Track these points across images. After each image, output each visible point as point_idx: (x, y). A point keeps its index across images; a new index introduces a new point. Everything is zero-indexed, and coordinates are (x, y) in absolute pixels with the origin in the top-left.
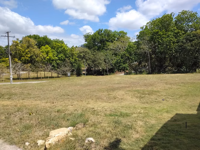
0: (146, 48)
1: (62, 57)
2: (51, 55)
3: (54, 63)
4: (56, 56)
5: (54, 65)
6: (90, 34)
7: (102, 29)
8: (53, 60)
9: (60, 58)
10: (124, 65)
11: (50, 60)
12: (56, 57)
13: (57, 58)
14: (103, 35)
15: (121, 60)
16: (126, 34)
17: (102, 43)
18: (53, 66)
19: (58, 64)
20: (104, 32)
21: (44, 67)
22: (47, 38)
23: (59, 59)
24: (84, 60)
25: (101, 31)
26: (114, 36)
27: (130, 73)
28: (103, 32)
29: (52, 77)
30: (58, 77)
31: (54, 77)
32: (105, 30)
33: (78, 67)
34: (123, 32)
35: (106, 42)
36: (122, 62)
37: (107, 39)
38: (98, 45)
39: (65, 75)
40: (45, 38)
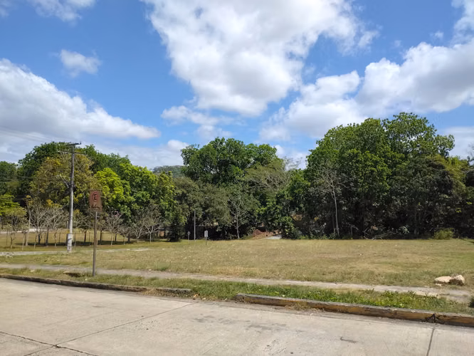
1: (143, 196)
2: (119, 191)
3: (125, 210)
4: (131, 195)
5: (125, 214)
6: (196, 147)
7: (223, 139)
8: (122, 203)
9: (139, 198)
10: (283, 219)
11: (116, 201)
12: (130, 197)
13: (132, 198)
14: (225, 152)
15: (276, 208)
16: (275, 150)
17: (223, 167)
18: (124, 216)
19: (133, 212)
20: (228, 145)
21: (104, 218)
23: (137, 202)
24: (185, 205)
25: (221, 143)
26: (249, 154)
27: (293, 236)
28: (224, 144)
29: (115, 243)
30: (129, 242)
31: (121, 243)
32: (230, 141)
33: (176, 219)
34: (267, 148)
35: (233, 166)
36: (278, 211)
37: (235, 161)
38: (212, 172)
39: (145, 238)
40: (90, 152)
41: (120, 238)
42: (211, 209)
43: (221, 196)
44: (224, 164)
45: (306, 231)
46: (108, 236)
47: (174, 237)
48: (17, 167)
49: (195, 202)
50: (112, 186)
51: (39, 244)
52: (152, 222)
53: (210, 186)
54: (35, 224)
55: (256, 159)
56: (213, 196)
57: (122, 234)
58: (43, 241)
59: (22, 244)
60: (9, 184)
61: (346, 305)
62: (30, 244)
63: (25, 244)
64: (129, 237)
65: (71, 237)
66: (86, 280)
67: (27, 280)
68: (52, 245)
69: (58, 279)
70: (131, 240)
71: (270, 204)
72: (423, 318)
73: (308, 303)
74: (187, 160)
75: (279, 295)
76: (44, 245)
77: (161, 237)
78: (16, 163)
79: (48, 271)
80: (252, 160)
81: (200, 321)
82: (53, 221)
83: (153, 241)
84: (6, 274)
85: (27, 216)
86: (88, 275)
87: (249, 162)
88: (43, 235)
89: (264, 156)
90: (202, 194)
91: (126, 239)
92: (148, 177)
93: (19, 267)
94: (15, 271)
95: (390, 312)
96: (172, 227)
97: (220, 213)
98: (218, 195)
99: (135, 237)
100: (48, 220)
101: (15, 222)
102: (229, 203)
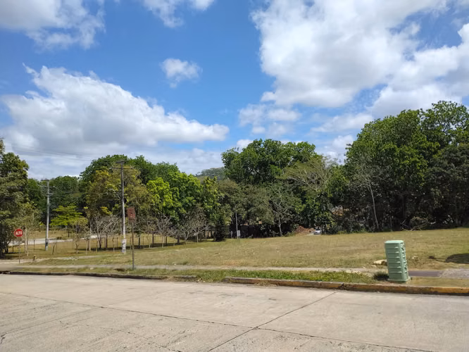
0: (364, 178)
1: (189, 201)
2: (168, 198)
3: (173, 214)
4: (179, 201)
5: (174, 218)
6: (236, 150)
7: (261, 141)
8: (171, 209)
11: (165, 207)
12: (178, 203)
13: (180, 204)
14: (264, 153)
15: (315, 206)
16: (313, 147)
17: (263, 168)
18: (172, 220)
19: (180, 216)
20: (265, 146)
21: (155, 223)
22: (143, 160)
23: (183, 207)
24: (228, 206)
25: (259, 144)
26: (288, 153)
27: (332, 232)
28: (262, 145)
29: (166, 245)
30: (178, 244)
31: (171, 245)
32: (268, 141)
33: (221, 220)
34: (305, 145)
35: (272, 166)
36: (317, 207)
37: (274, 160)
38: (253, 173)
39: (193, 239)
40: (139, 162)
41: (170, 240)
42: (252, 210)
43: (262, 195)
44: (263, 165)
45: (345, 226)
46: (159, 239)
47: (219, 237)
48: (78, 180)
49: (237, 203)
50: (162, 194)
51: (100, 249)
52: (199, 224)
53: (251, 187)
54: (95, 232)
55: (295, 157)
56: (254, 196)
57: (171, 236)
58: (103, 246)
59: (85, 250)
60: (72, 196)
61: (292, 281)
62: (93, 249)
63: (88, 249)
64: (178, 238)
65: (125, 241)
66: (128, 273)
67: (87, 275)
68: (111, 249)
69: (109, 273)
70: (181, 241)
71: (309, 202)
72: (337, 286)
73: (269, 281)
74: (228, 164)
75: (255, 277)
76: (105, 249)
77: (208, 238)
78: (77, 176)
79: (102, 268)
80: (291, 159)
81: (192, 293)
82: (110, 228)
83: (201, 241)
84: (73, 272)
85: (88, 225)
86: (130, 270)
87: (288, 161)
88: (103, 240)
89: (303, 154)
90: (244, 195)
91: (176, 241)
92: (193, 183)
93: (82, 266)
94: (79, 269)
95: (317, 284)
96: (217, 227)
97: (262, 212)
98: (259, 195)
99: (183, 238)
100: (106, 228)
101: (79, 230)
102: (270, 202)
